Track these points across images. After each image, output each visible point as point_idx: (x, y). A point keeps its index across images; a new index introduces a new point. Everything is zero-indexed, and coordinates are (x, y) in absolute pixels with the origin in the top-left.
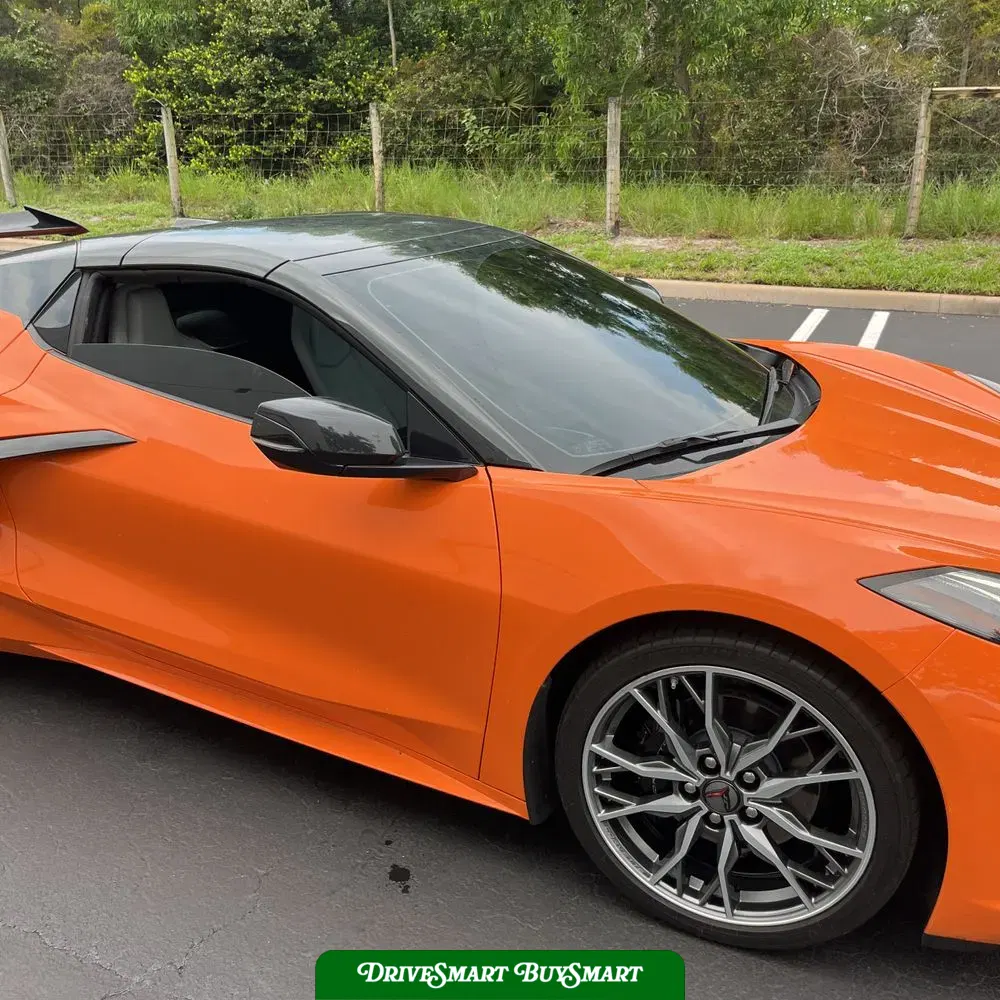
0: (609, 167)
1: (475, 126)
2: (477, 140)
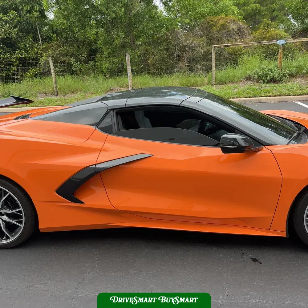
0: (128, 72)
1: (75, 63)
2: (76, 66)
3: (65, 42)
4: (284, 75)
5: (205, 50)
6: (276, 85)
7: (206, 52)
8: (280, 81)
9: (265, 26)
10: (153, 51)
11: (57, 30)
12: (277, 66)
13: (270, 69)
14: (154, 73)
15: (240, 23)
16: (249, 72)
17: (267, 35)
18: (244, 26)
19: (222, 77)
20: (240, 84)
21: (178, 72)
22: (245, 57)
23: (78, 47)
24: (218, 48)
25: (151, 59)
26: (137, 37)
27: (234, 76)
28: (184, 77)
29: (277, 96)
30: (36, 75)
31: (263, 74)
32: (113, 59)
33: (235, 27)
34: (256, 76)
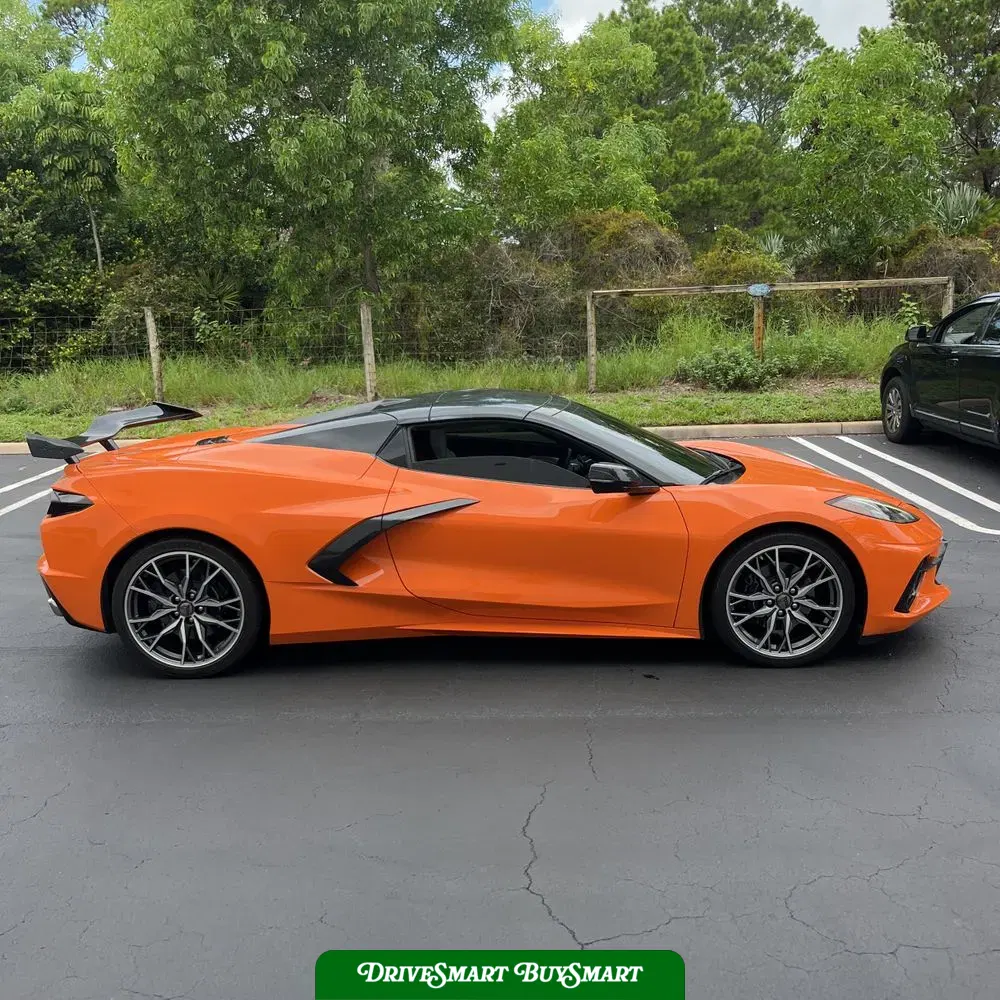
0: (365, 353)
1: (206, 321)
2: (207, 332)
3: (173, 263)
4: (769, 373)
5: (569, 299)
6: (749, 396)
7: (572, 304)
8: (758, 385)
9: (725, 243)
10: (430, 297)
11: (142, 225)
12: (750, 349)
13: (733, 355)
14: (431, 357)
15: (664, 230)
16: (682, 361)
17: (733, 265)
18: (674, 239)
19: (613, 372)
20: (661, 391)
21: (497, 355)
22: (674, 322)
23: (212, 276)
24: (603, 297)
25: (423, 319)
26: (384, 258)
27: (645, 371)
28: (515, 370)
29: (749, 422)
30: (87, 354)
31: (717, 368)
32: (315, 315)
33: (648, 240)
34: (701, 372)
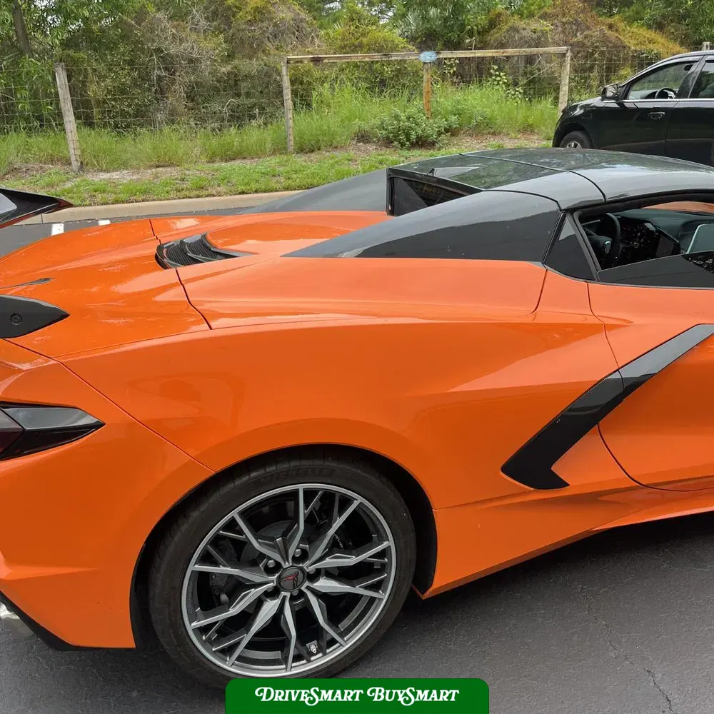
8: (433, 144)
10: (95, 65)
12: (421, 111)
13: (411, 116)
14: (105, 124)
24: (297, 62)
25: (93, 87)
31: (399, 129)
33: (288, 16)
34: (384, 133)
